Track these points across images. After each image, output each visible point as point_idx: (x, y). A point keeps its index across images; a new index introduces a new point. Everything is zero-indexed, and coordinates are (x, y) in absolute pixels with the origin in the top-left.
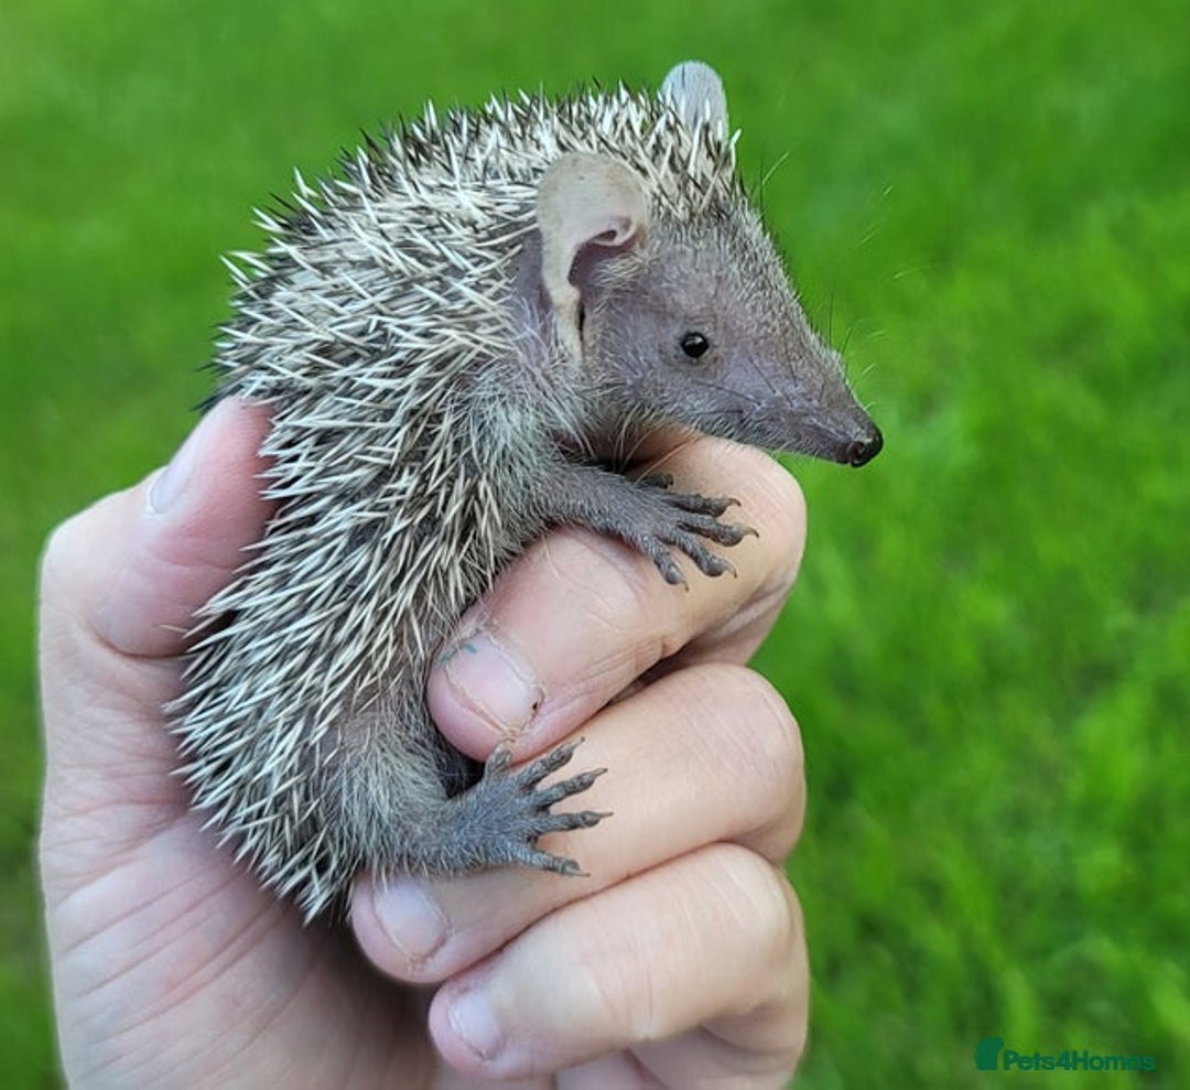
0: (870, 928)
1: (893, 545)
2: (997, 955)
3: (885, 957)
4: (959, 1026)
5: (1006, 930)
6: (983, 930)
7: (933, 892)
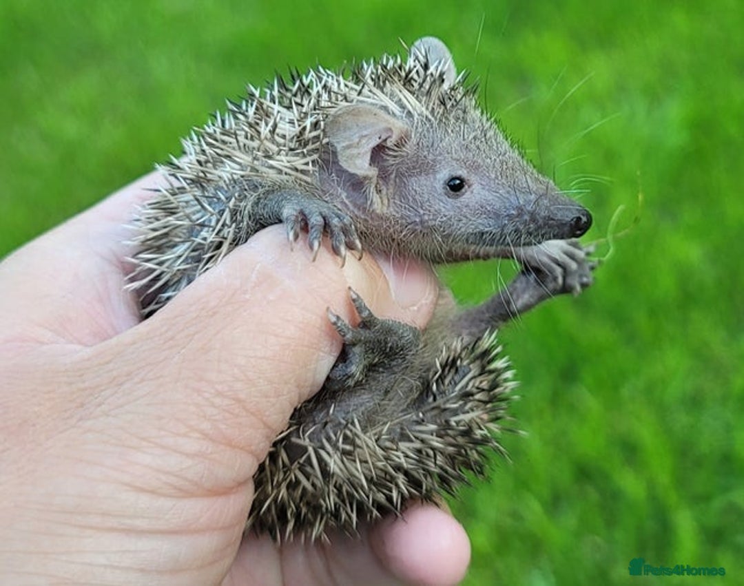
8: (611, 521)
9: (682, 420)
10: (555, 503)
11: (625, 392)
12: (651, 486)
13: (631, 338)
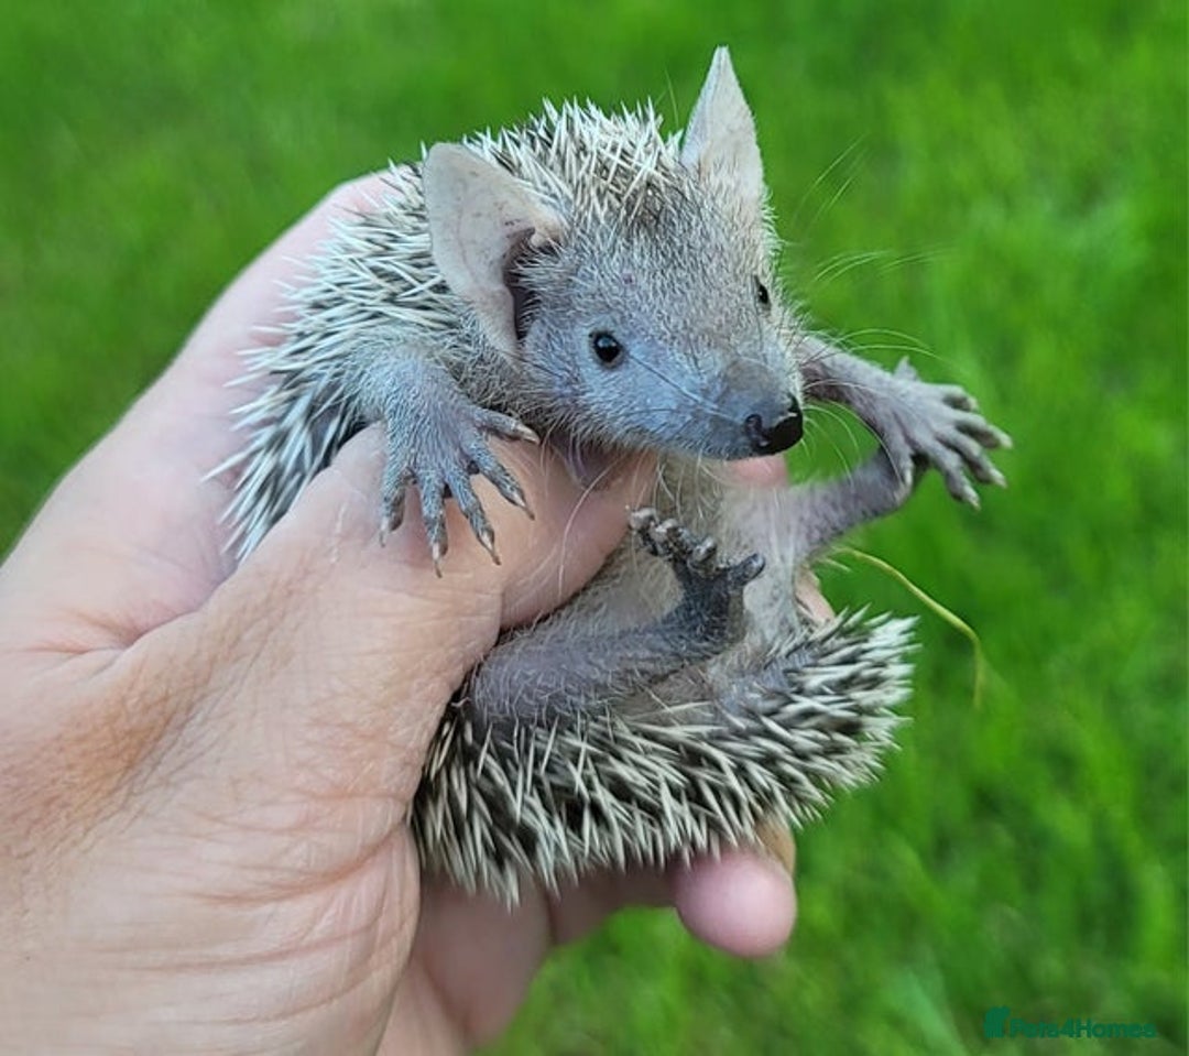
0: (987, 802)
1: (1040, 355)
2: (1133, 843)
3: (1004, 838)
4: (1085, 923)
5: (1147, 816)
6: (1120, 814)
7: (1064, 766)
8: (1033, 881)
9: (1147, 714)
10: (940, 851)
11: (1054, 667)
12: (1100, 823)
13: (1061, 581)
